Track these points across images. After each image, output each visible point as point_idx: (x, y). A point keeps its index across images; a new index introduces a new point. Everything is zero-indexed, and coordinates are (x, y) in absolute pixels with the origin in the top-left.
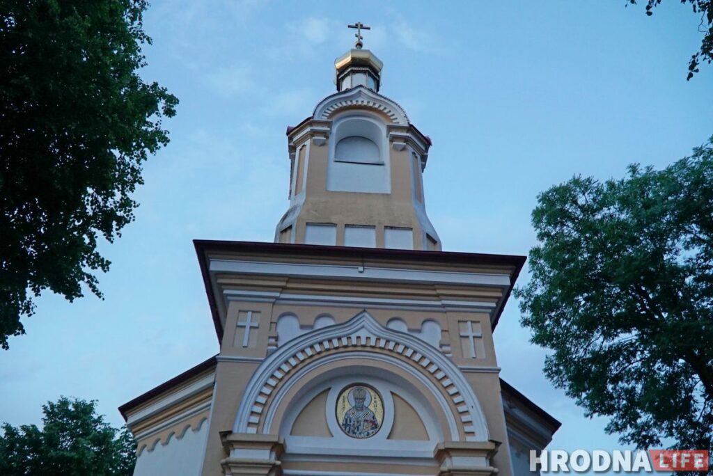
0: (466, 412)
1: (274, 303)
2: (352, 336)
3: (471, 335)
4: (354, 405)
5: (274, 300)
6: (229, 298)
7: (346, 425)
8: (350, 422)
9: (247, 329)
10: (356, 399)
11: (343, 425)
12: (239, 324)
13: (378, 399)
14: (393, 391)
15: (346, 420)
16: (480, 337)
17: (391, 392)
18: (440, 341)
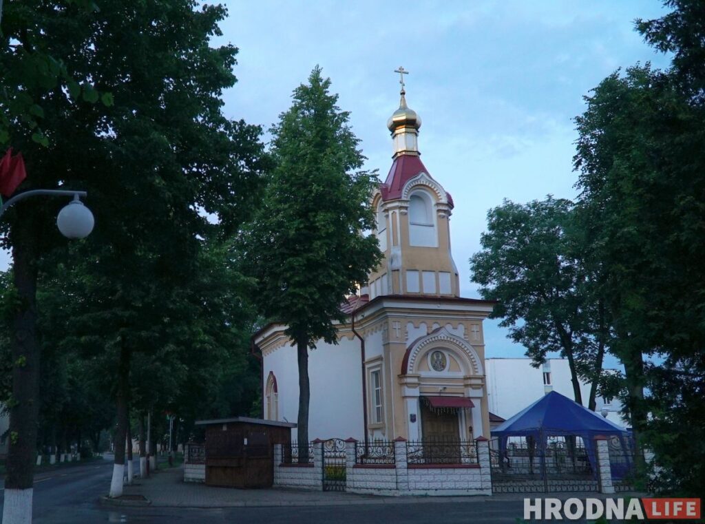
0: (476, 365)
1: (405, 318)
3: (475, 330)
4: (436, 359)
6: (389, 316)
7: (435, 366)
9: (397, 329)
10: (436, 357)
12: (394, 327)
14: (449, 354)
15: (434, 364)
16: (478, 331)
18: (463, 332)
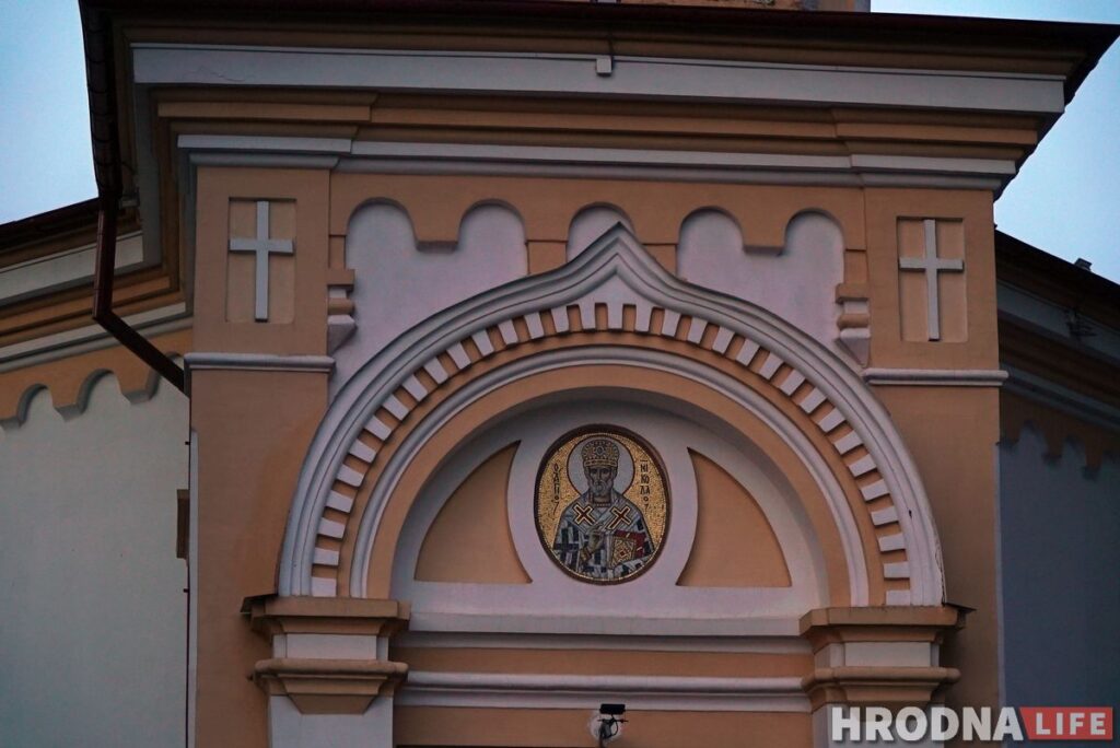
0: (894, 525)
1: (332, 171)
2: (582, 303)
3: (932, 264)
4: (584, 488)
5: (332, 162)
6: (195, 158)
7: (564, 547)
8: (576, 538)
9: (262, 259)
10: (590, 471)
11: (556, 546)
12: (236, 244)
13: (652, 471)
14: (695, 448)
15: (565, 531)
16: (959, 272)
17: (690, 451)
18: (838, 287)
